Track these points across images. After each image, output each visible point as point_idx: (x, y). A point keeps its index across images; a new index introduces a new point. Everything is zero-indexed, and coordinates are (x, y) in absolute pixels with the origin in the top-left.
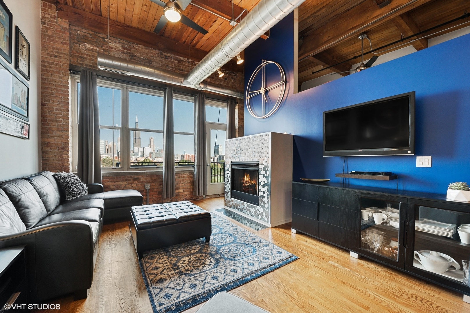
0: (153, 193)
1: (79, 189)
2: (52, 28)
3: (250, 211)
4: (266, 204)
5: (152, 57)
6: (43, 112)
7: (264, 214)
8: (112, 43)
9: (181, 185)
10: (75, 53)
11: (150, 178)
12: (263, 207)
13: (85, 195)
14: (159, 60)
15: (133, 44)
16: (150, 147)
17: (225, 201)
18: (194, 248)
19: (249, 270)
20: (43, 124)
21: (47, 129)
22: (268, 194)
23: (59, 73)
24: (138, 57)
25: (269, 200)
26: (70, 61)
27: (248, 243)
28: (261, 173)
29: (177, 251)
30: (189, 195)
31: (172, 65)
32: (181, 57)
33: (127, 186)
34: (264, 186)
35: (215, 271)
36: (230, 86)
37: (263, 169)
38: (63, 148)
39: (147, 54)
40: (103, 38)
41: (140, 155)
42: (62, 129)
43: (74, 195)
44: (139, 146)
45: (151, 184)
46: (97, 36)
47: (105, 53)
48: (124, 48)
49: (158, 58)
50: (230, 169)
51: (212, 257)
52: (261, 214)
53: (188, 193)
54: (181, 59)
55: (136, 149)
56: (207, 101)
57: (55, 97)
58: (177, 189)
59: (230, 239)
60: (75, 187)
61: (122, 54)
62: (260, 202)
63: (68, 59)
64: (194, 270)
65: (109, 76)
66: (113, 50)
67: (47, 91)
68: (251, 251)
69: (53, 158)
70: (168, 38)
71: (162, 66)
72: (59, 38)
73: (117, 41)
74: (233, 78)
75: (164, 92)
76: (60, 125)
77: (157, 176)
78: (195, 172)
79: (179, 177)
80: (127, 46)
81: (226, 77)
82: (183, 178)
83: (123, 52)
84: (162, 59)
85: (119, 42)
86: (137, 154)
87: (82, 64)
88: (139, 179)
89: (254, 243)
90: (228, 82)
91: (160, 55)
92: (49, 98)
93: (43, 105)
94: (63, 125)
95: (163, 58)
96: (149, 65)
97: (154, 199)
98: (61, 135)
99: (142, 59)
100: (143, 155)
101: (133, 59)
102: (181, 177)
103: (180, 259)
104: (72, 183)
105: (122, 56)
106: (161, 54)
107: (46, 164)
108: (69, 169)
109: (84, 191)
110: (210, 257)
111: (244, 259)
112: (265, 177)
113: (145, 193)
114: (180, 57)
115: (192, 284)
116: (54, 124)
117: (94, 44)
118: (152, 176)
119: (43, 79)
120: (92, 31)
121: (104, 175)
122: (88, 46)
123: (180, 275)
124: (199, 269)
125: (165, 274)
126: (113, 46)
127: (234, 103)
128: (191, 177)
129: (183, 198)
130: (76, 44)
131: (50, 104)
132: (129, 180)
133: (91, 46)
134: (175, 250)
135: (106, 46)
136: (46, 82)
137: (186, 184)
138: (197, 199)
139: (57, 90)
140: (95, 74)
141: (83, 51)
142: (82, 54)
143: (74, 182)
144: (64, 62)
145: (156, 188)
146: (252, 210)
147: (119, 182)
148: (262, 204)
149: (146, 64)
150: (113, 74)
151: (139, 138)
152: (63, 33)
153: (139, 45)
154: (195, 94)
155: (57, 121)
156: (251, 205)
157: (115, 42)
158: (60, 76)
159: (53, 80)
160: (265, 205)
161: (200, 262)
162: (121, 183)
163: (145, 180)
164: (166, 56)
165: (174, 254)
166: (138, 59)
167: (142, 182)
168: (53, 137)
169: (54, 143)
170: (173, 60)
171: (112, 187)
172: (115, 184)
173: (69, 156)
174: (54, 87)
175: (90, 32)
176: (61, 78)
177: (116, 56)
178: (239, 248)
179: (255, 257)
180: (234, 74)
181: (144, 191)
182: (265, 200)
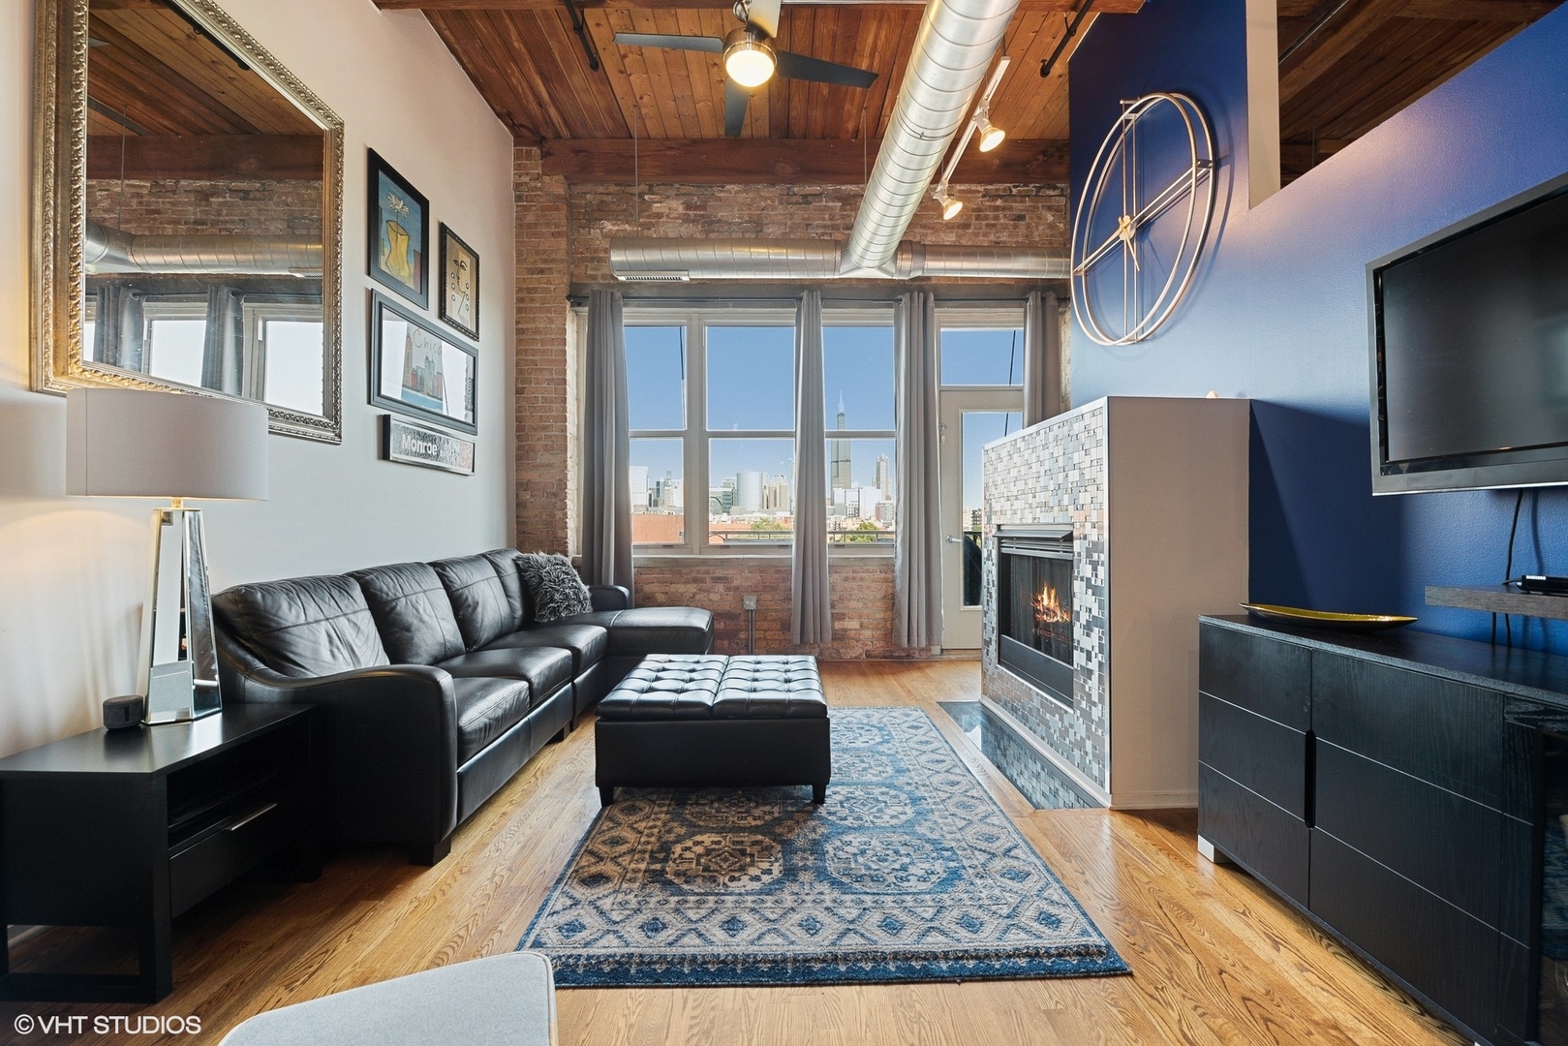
0: (766, 625)
1: (567, 596)
2: (535, 206)
3: (1046, 724)
4: (1094, 704)
5: (763, 210)
6: (519, 409)
7: (1089, 745)
8: (660, 202)
9: (853, 604)
10: (582, 253)
11: (757, 576)
12: (1086, 715)
13: (581, 614)
14: (784, 215)
15: (711, 187)
16: (878, 488)
17: (984, 674)
18: (757, 812)
19: (863, 942)
20: (519, 437)
21: (526, 448)
22: (1101, 664)
23: (548, 310)
24: (727, 222)
25: (1103, 690)
26: (572, 275)
27: (953, 844)
28: (1078, 573)
29: (707, 809)
30: (879, 640)
31: (824, 219)
32: (851, 183)
33: (697, 597)
34: (1088, 628)
35: (753, 906)
36: (1037, 239)
37: (1084, 555)
38: (555, 495)
39: (749, 206)
40: (641, 195)
41: (850, 511)
42: (552, 446)
43: (554, 611)
44: (847, 486)
45: (762, 597)
46: (627, 193)
47: (646, 233)
48: (688, 207)
49: (780, 210)
50: (994, 553)
51: (784, 857)
52: (1080, 745)
53: (877, 633)
54: (852, 193)
55: (839, 493)
56: (939, 314)
57: (541, 370)
58: (841, 617)
59: (897, 812)
60: (558, 591)
61: (686, 225)
62: (1077, 697)
63: (565, 271)
64: (699, 881)
65: (654, 292)
66: (664, 219)
67: (525, 358)
68: (934, 878)
69: (536, 519)
70: (805, 138)
71: (791, 232)
72: (548, 225)
73: (672, 192)
74: (1050, 208)
75: (795, 310)
76: (550, 437)
77: (777, 572)
78: (898, 563)
79: (846, 579)
80: (696, 198)
81: (1021, 210)
82: (859, 583)
83: (686, 220)
84: (791, 209)
85: (677, 195)
86: (843, 510)
87: (594, 277)
88: (727, 579)
89: (976, 852)
90: (1028, 226)
91: (787, 199)
92: (530, 373)
93: (519, 391)
94: (556, 436)
95: (797, 203)
96: (753, 236)
97: (770, 642)
98: (551, 462)
99: (735, 223)
100: (857, 513)
101: (714, 231)
102: (854, 578)
103: (694, 834)
104: (550, 581)
105: (685, 230)
106: (788, 195)
107: (524, 532)
108: (567, 547)
109: (580, 602)
110: (780, 855)
111: (883, 898)
112: (1090, 591)
113: (745, 621)
114: (850, 187)
115: (657, 919)
116: (538, 436)
117: (620, 217)
118: (763, 572)
119: (519, 331)
120: (616, 185)
121: (641, 563)
122: (609, 226)
123: (650, 882)
124: (715, 881)
125: (619, 865)
126: (662, 210)
127: (1051, 301)
128: (886, 580)
129: (860, 651)
130: (584, 228)
131: (531, 389)
132: (703, 581)
133: (614, 225)
134: (704, 804)
135: (646, 214)
136: (524, 337)
137: (870, 604)
138: (908, 656)
139: (544, 352)
140: (618, 295)
141: (598, 242)
142: (596, 251)
143: (558, 578)
144: (556, 282)
145: (776, 611)
146: (1054, 720)
147: (678, 586)
148: (1084, 704)
149: (747, 235)
150: (664, 286)
151: (847, 461)
152: (555, 210)
153: (728, 187)
154: (899, 297)
155: (545, 428)
156: (1051, 703)
157: (668, 197)
158: (549, 318)
159: (536, 331)
160: (1090, 709)
161: (736, 862)
162: (681, 588)
163: (744, 584)
164: (805, 196)
165: (692, 814)
166: (726, 228)
167: (737, 588)
168: (536, 467)
169: (539, 483)
170: (826, 202)
171: (661, 598)
172: (668, 589)
173: (566, 513)
174: (539, 346)
175: (613, 188)
176: (551, 321)
177: (671, 235)
178: (902, 852)
179: (930, 903)
180: (1057, 192)
181: (742, 617)
182: (1093, 684)
